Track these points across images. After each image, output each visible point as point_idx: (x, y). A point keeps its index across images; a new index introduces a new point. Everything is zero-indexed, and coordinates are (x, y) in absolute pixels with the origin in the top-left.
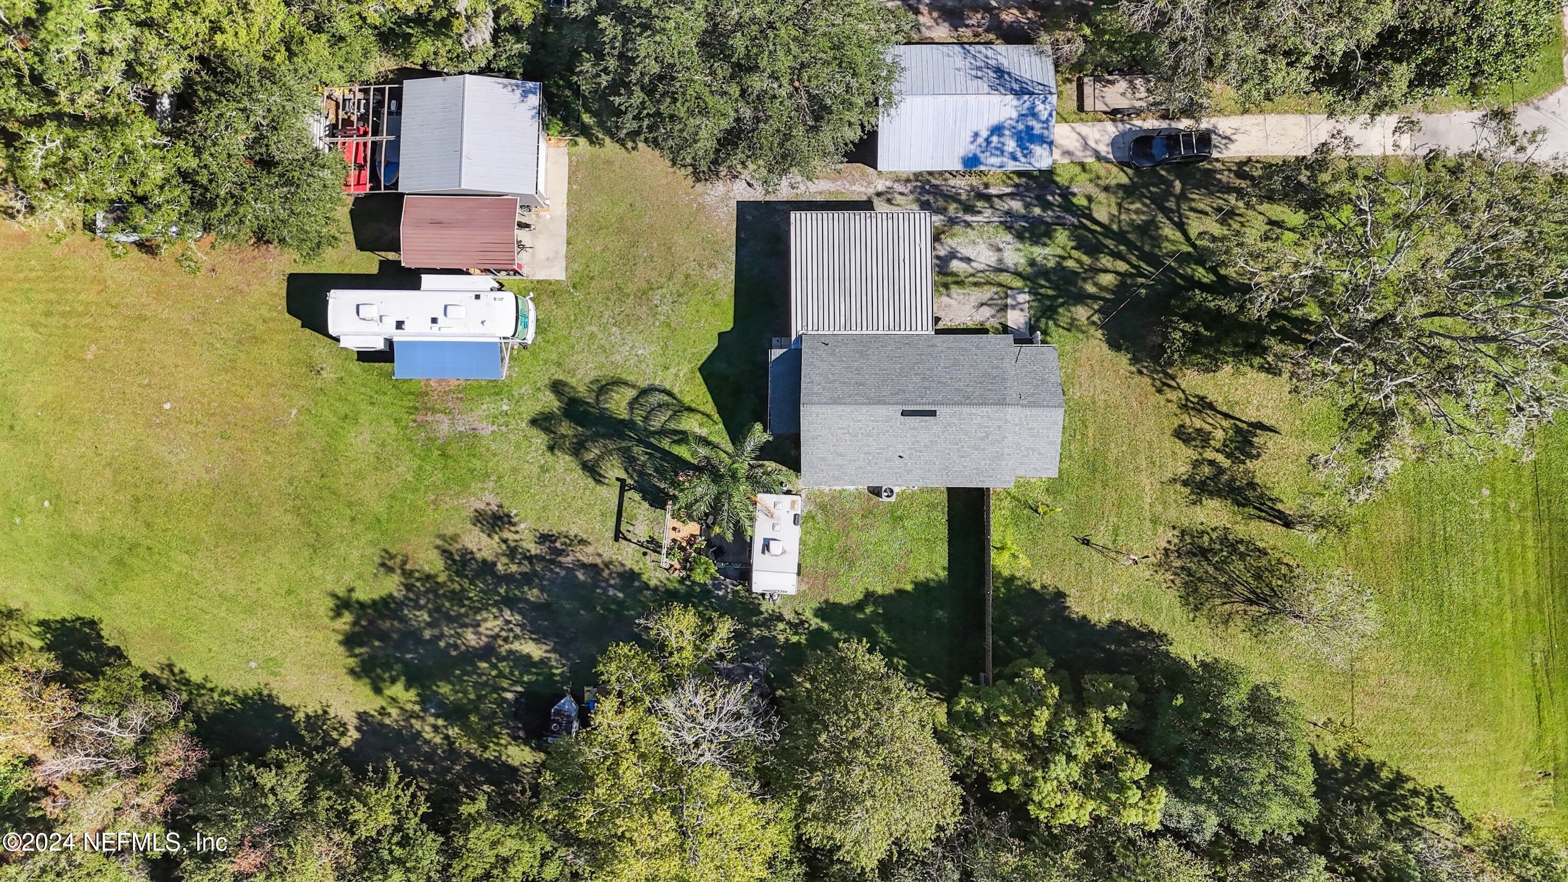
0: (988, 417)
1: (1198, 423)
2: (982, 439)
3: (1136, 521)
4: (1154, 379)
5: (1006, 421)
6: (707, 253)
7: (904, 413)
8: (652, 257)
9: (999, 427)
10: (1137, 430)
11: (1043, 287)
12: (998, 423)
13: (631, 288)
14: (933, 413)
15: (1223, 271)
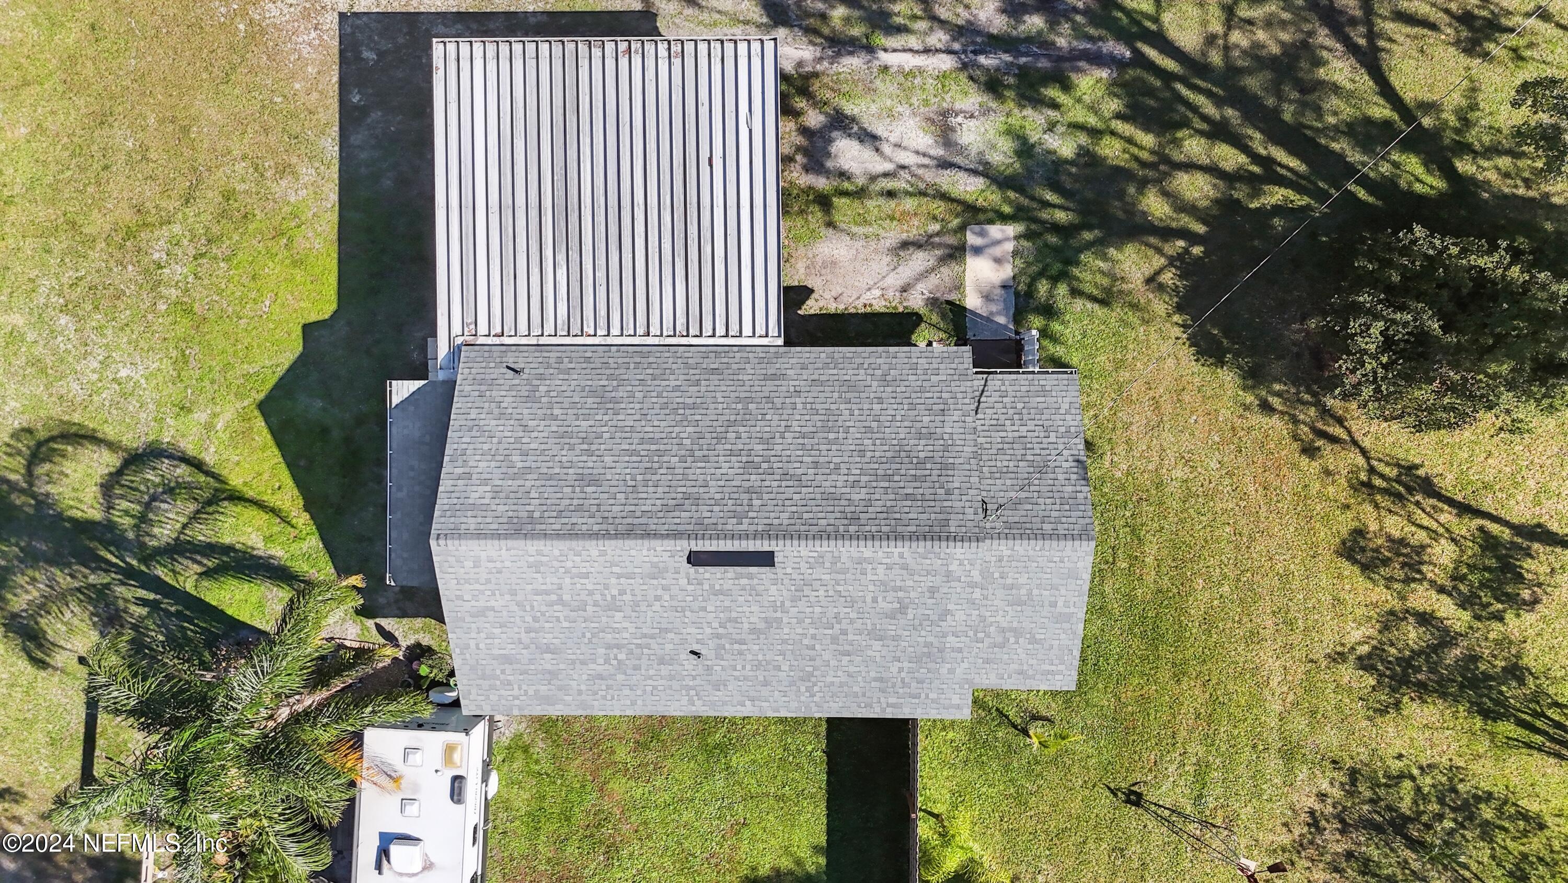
0: (905, 567)
1: (1395, 526)
2: (892, 616)
3: (1247, 754)
4: (1295, 421)
5: (948, 575)
6: (272, 139)
7: (695, 559)
8: (144, 149)
9: (933, 591)
10: (1259, 547)
11: (1047, 204)
12: (929, 581)
13: (96, 224)
14: (766, 559)
15: (1464, 166)
